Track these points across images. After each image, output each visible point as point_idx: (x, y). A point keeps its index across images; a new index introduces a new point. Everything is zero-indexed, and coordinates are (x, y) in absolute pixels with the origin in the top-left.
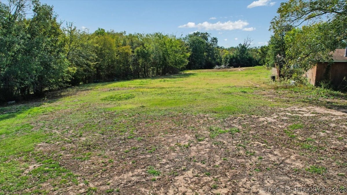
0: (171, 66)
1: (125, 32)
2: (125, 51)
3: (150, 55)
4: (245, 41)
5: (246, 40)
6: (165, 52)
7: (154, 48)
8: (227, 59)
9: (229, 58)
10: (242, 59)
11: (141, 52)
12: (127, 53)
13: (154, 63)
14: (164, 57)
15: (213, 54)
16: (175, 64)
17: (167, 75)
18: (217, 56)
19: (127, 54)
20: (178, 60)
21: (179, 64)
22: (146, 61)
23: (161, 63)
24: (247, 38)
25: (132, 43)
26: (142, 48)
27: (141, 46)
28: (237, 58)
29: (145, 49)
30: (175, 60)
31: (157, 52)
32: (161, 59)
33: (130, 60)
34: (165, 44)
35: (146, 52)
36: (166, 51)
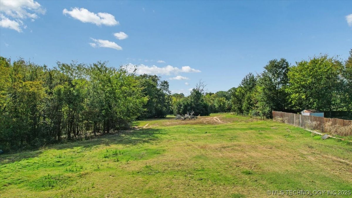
0: (122, 118)
1: (45, 66)
2: (29, 89)
3: (83, 99)
4: (198, 86)
5: (199, 84)
6: (111, 94)
7: (91, 87)
8: (181, 106)
9: (183, 105)
10: (198, 105)
11: (65, 93)
12: (34, 93)
13: (90, 113)
14: (109, 104)
15: (164, 100)
16: (126, 115)
17: (113, 134)
18: (168, 103)
19: (33, 96)
20: (132, 107)
21: (133, 114)
22: (75, 110)
23: (103, 112)
24: (199, 83)
25: (51, 79)
26: (68, 87)
27: (67, 83)
28: (191, 105)
29: (74, 89)
30: (128, 109)
31: (95, 94)
32: (103, 106)
33: (42, 107)
34: (110, 81)
35: (75, 94)
36: (113, 92)
